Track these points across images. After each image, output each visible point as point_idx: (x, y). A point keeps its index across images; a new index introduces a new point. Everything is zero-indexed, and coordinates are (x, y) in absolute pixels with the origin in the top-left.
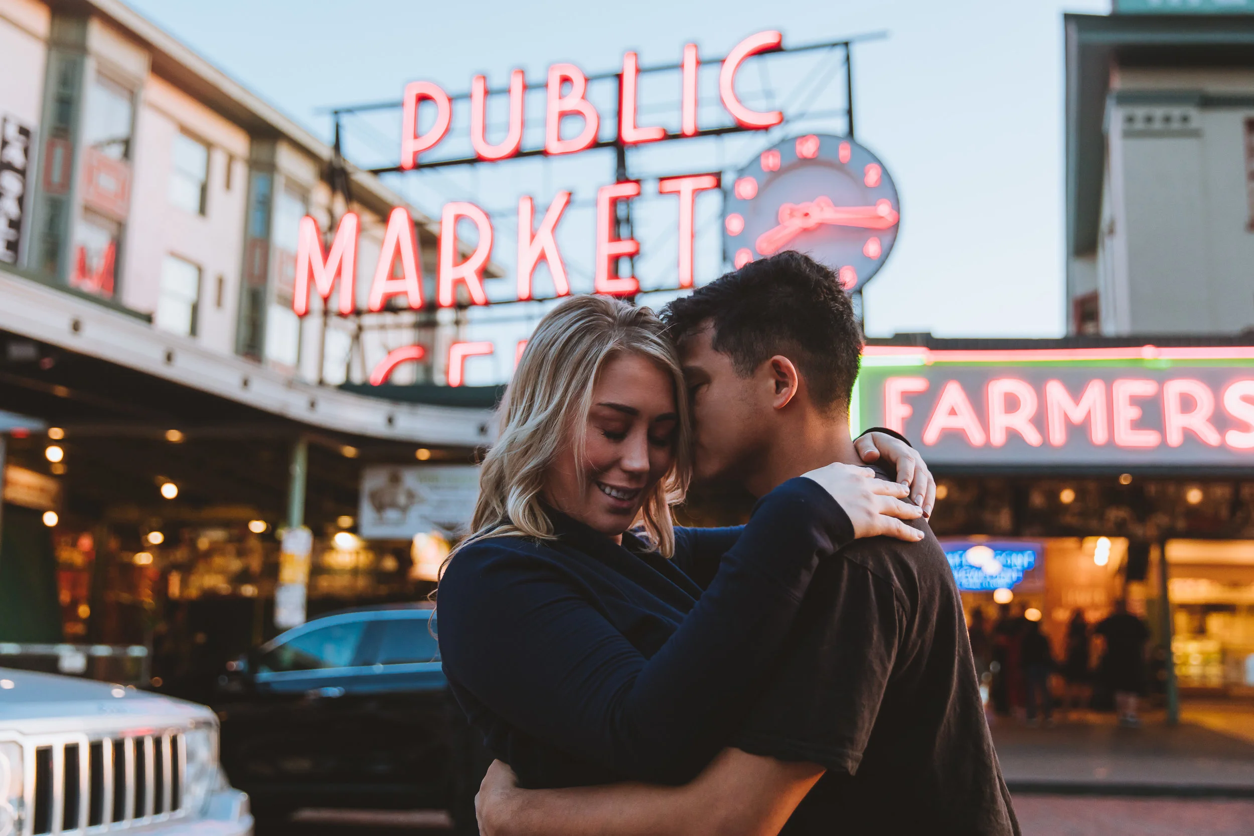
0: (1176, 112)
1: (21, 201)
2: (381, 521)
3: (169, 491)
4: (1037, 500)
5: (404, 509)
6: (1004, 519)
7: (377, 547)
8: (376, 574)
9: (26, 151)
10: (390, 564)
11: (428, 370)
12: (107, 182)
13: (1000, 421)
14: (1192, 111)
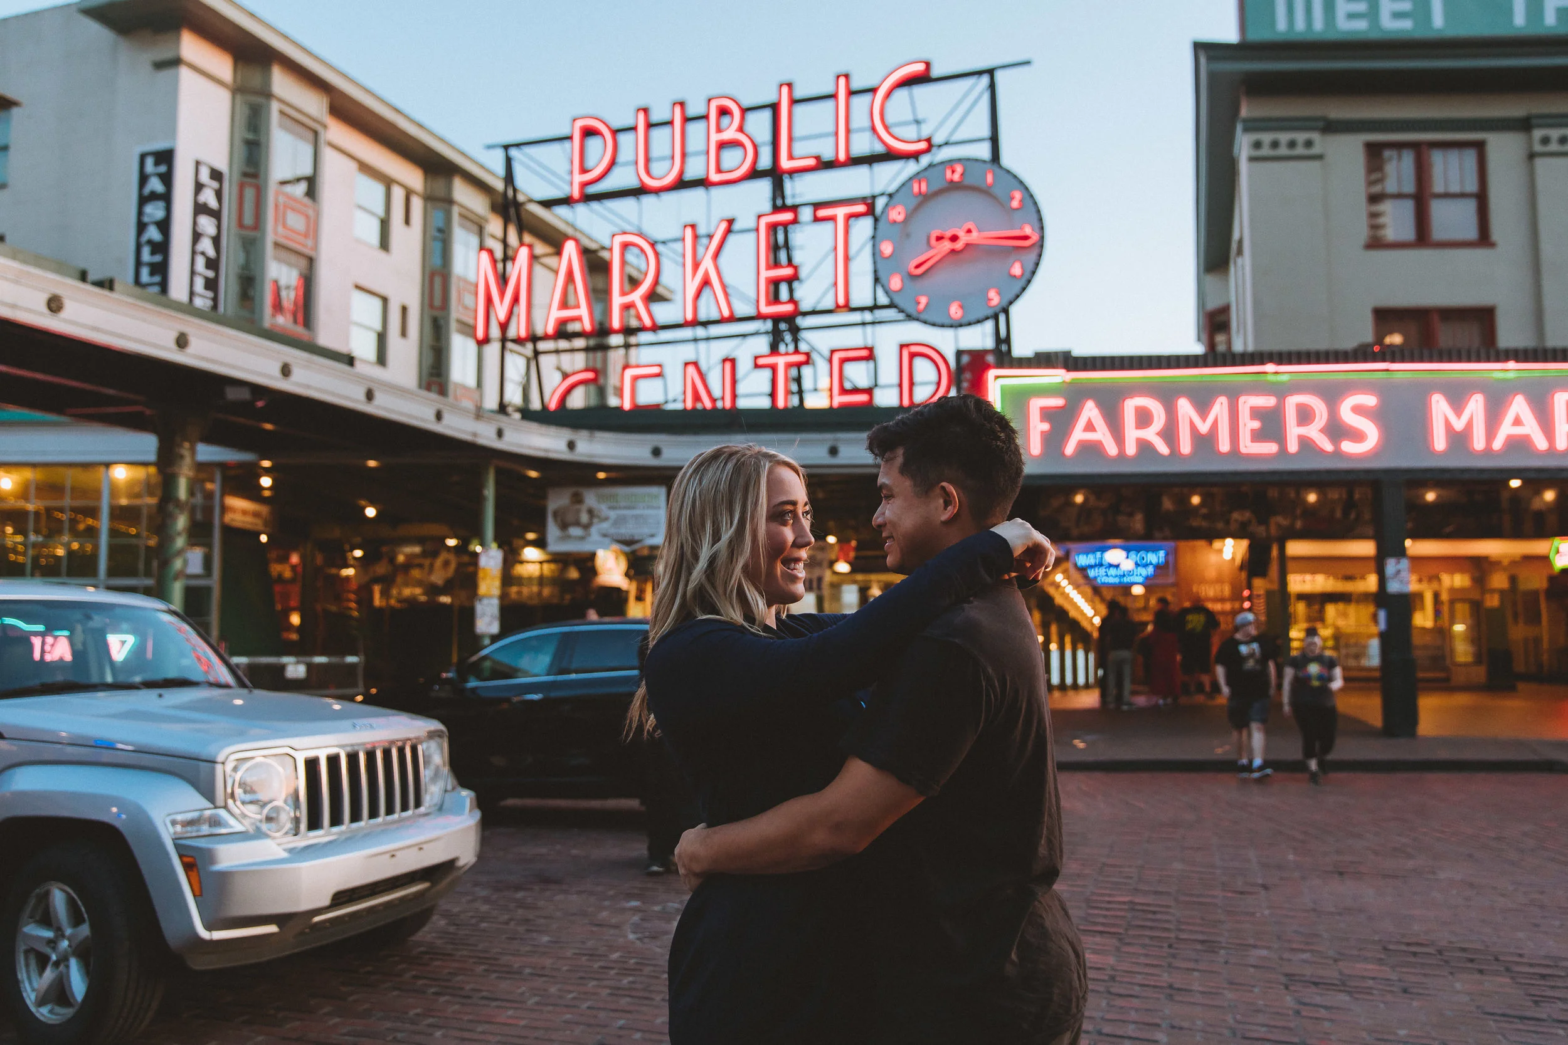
0: (1301, 137)
1: (216, 241)
2: (566, 538)
3: (371, 512)
4: (1167, 504)
5: (587, 527)
6: (1138, 523)
7: (561, 560)
8: (559, 582)
9: (219, 194)
10: (574, 574)
11: (602, 392)
12: (295, 221)
13: (1132, 434)
14: (1315, 136)
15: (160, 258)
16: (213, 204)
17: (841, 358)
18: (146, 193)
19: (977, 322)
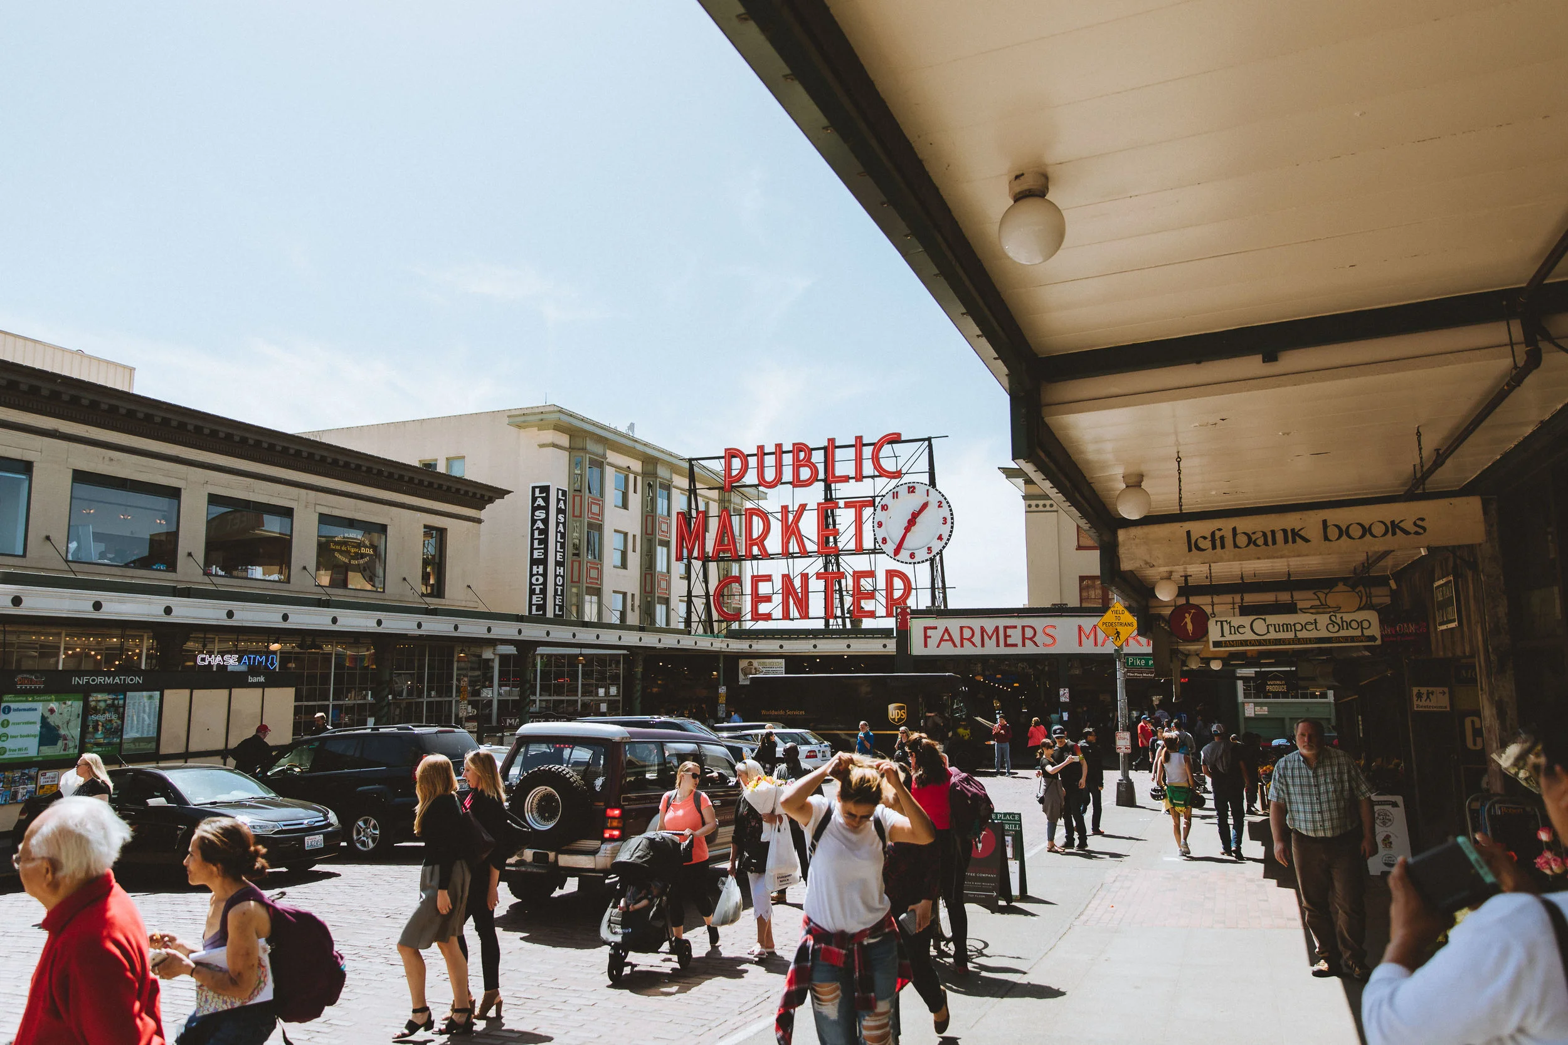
0: (1048, 503)
9: (565, 502)
12: (595, 509)
13: (963, 638)
15: (543, 536)
16: (563, 507)
17: (858, 575)
18: (536, 505)
19: (923, 562)
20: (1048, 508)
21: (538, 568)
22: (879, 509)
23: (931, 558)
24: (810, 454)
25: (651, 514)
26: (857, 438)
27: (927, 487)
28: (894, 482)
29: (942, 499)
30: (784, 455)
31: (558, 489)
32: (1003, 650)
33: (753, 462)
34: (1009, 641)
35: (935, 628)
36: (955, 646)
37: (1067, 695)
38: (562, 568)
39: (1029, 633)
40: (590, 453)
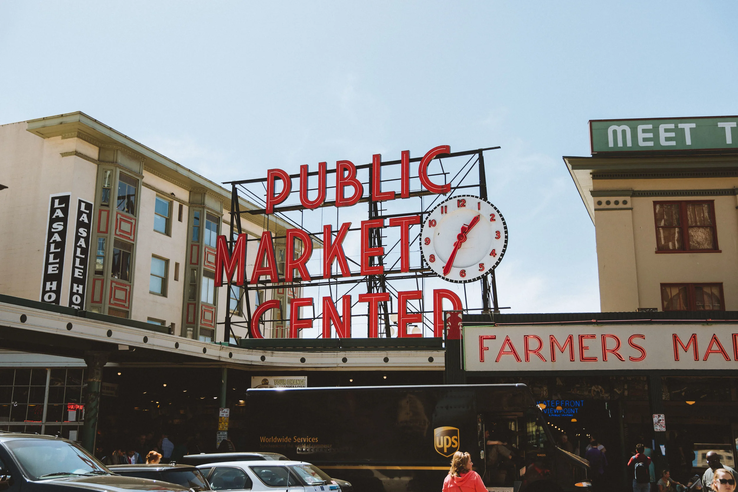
0: (621, 199)
9: (89, 216)
12: (125, 227)
13: (528, 352)
14: (628, 199)
15: (59, 250)
16: (86, 221)
17: (404, 297)
18: (54, 217)
19: (474, 280)
20: (621, 205)
21: (51, 284)
22: (426, 225)
23: (483, 276)
24: (355, 173)
25: (197, 244)
26: (403, 153)
27: (478, 200)
28: (442, 198)
29: (495, 212)
30: (329, 175)
31: (80, 202)
32: (578, 366)
33: (296, 183)
34: (586, 354)
35: (494, 338)
36: (518, 359)
37: (663, 422)
38: (81, 287)
39: (611, 344)
40: (121, 167)
